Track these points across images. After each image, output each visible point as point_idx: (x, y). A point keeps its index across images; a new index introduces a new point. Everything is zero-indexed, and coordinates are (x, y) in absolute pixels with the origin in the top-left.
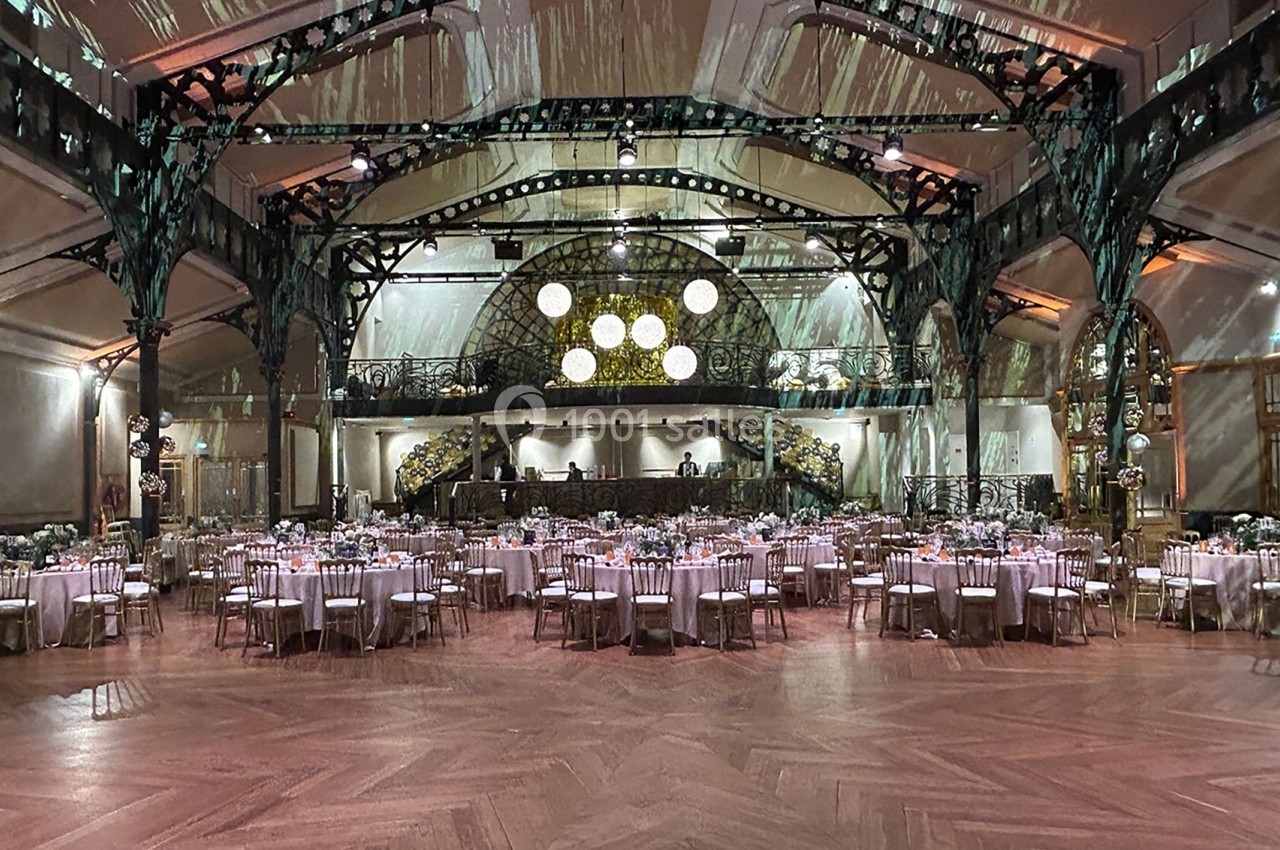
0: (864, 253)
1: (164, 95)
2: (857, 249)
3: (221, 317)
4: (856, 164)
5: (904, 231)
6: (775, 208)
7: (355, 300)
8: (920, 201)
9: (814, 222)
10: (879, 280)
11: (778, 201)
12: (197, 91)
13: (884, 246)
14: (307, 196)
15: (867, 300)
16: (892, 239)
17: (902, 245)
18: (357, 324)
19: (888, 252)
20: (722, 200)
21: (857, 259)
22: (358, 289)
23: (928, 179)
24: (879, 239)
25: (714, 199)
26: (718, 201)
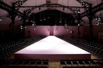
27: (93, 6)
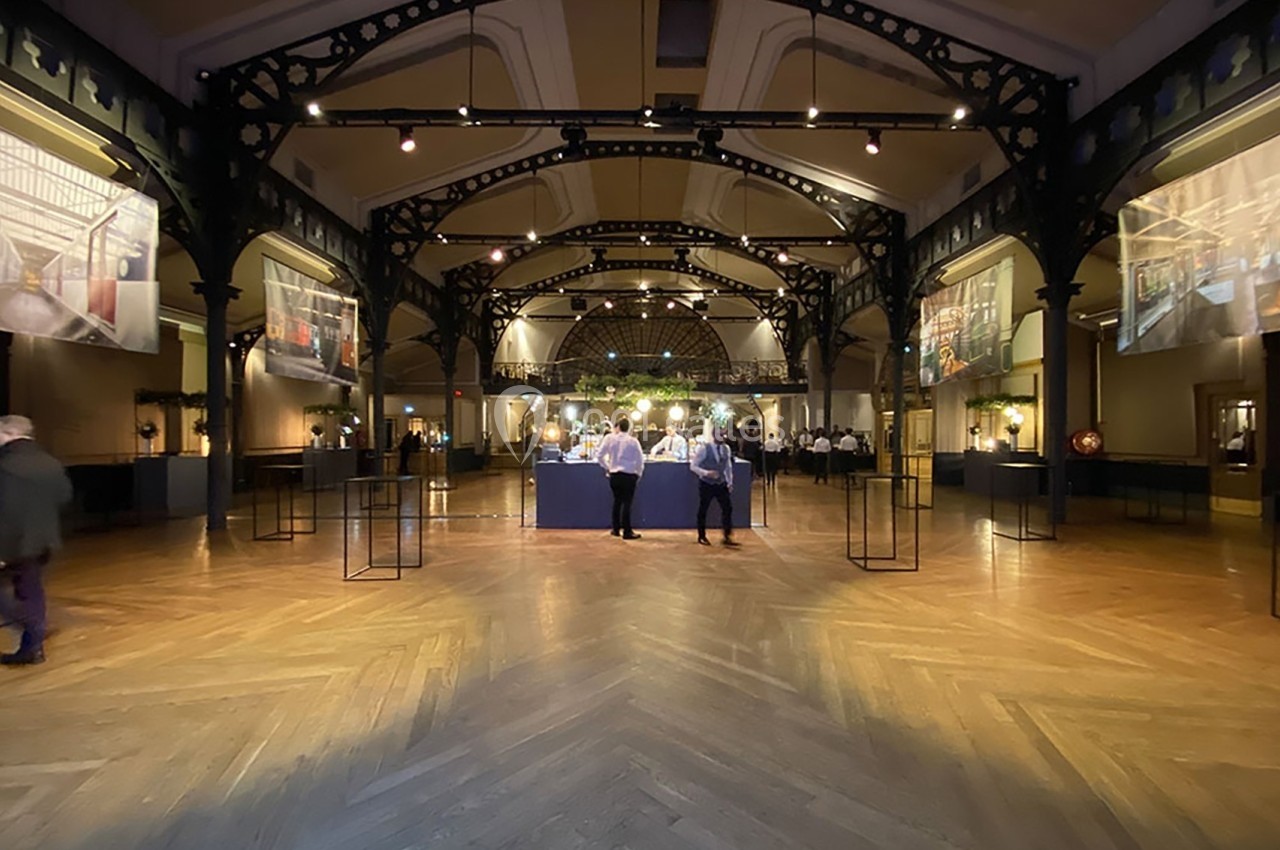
0: (774, 309)
1: (387, 216)
2: (771, 307)
3: (420, 338)
4: (769, 261)
5: (794, 298)
6: (727, 284)
7: (496, 329)
8: (803, 282)
9: (748, 292)
10: (782, 324)
11: (728, 280)
12: (406, 214)
13: (785, 305)
14: (469, 272)
15: (776, 336)
16: (790, 301)
17: (794, 304)
18: (497, 343)
19: (787, 308)
20: (699, 278)
21: (770, 312)
22: (498, 324)
23: (807, 270)
24: (783, 302)
25: (694, 278)
26: (697, 279)
27: (1081, 104)
